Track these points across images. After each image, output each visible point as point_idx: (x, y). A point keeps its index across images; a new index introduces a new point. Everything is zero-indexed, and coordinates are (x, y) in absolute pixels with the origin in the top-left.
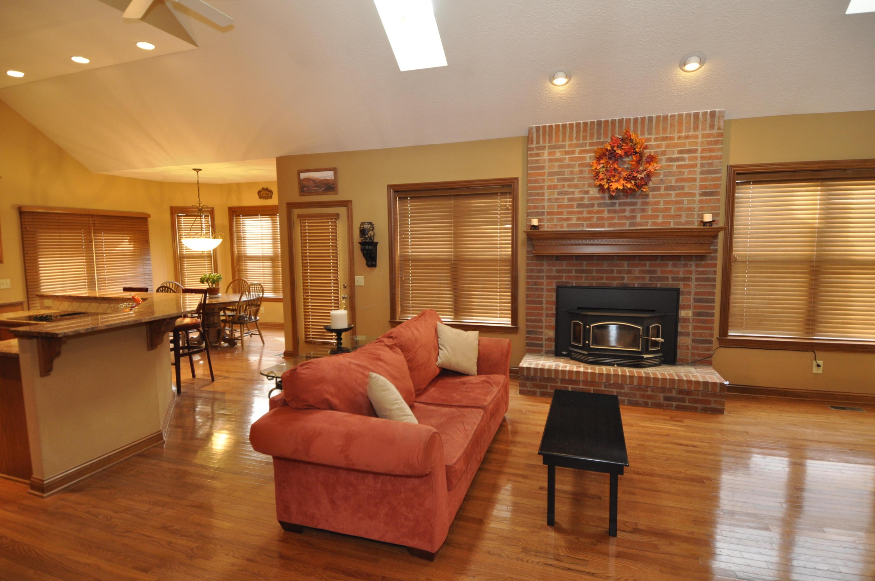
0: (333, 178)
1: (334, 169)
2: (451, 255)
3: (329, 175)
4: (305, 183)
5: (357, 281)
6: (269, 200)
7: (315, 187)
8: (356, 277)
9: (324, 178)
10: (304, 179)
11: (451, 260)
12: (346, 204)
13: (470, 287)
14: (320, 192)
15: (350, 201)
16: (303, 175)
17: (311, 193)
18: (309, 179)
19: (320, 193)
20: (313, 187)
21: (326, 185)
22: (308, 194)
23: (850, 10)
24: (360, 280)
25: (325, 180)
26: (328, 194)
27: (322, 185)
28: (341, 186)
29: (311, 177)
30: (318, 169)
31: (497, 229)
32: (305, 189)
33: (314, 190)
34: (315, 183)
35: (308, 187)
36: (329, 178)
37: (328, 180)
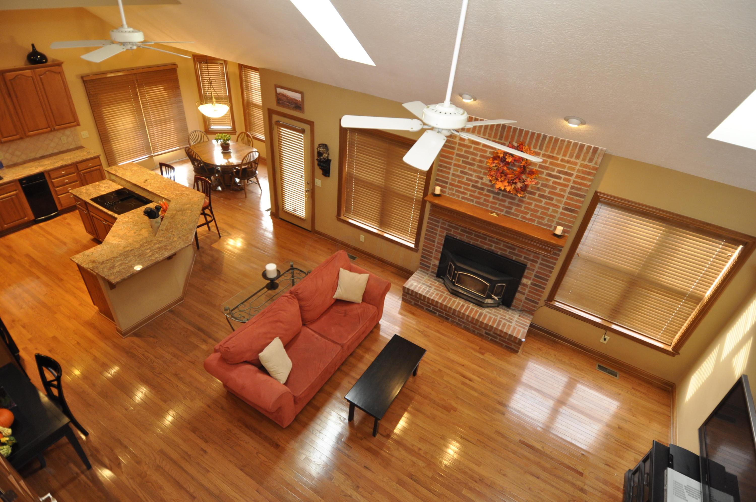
0: (300, 100)
1: (301, 93)
2: (383, 185)
3: (297, 96)
4: (280, 97)
5: (317, 183)
7: (288, 102)
8: (315, 180)
9: (294, 98)
10: (279, 93)
11: (382, 188)
12: (310, 123)
14: (291, 108)
15: (313, 122)
16: (279, 90)
17: (285, 107)
18: (283, 95)
20: (286, 102)
21: (296, 104)
22: (283, 106)
25: (295, 99)
26: (297, 111)
27: (293, 103)
28: (306, 108)
29: (285, 94)
30: (289, 89)
32: (280, 101)
33: (287, 104)
34: (288, 99)
35: (282, 101)
36: (297, 99)
37: (297, 100)
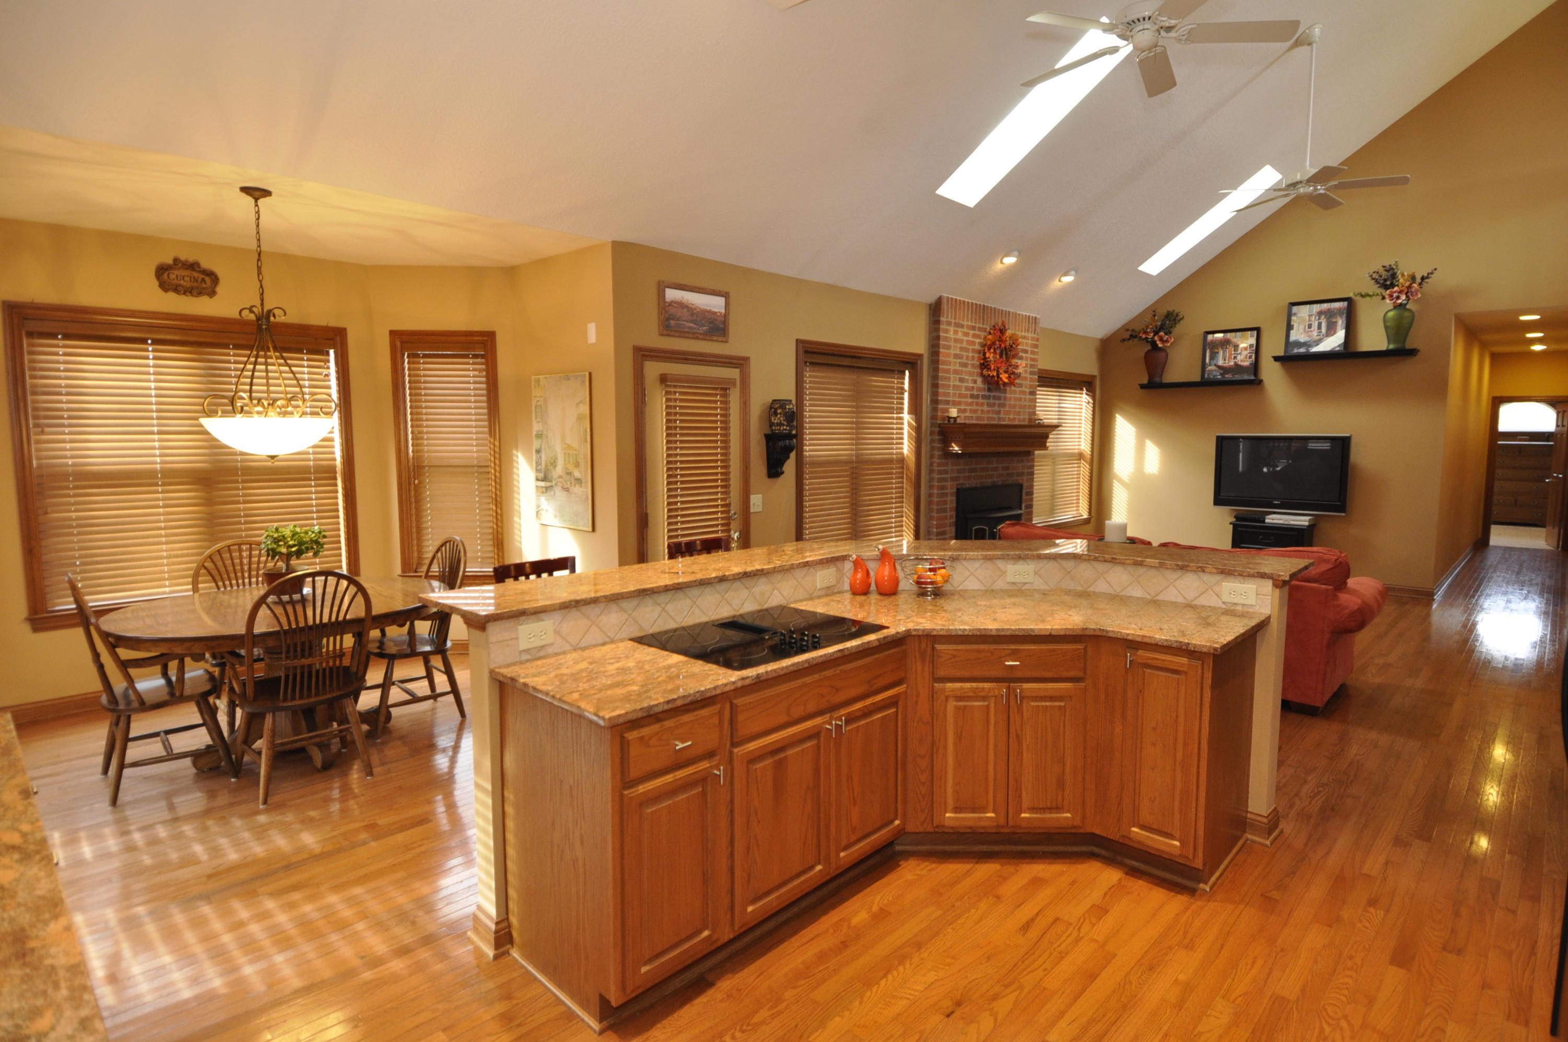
0: (723, 311)
1: (726, 295)
2: (852, 455)
3: (715, 304)
4: (672, 310)
5: (754, 504)
6: (205, 299)
7: (692, 321)
8: (752, 497)
9: (708, 309)
10: (672, 302)
11: (852, 462)
12: (740, 363)
13: (871, 500)
14: (701, 334)
15: (746, 359)
16: (672, 294)
17: (683, 334)
18: (681, 305)
19: (700, 336)
20: (687, 322)
21: (710, 323)
22: (678, 334)
23: (1142, 268)
24: (756, 501)
25: (709, 312)
26: (712, 340)
27: (703, 322)
28: (734, 329)
29: (684, 301)
30: (700, 288)
31: (893, 418)
32: (672, 322)
33: (690, 328)
34: (692, 315)
35: (678, 320)
36: (716, 310)
37: (715, 313)
